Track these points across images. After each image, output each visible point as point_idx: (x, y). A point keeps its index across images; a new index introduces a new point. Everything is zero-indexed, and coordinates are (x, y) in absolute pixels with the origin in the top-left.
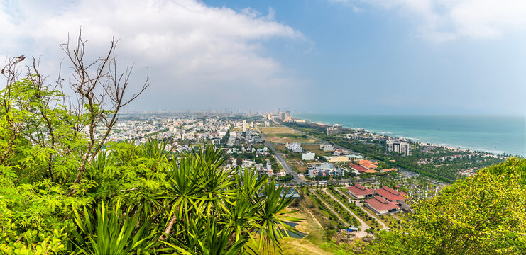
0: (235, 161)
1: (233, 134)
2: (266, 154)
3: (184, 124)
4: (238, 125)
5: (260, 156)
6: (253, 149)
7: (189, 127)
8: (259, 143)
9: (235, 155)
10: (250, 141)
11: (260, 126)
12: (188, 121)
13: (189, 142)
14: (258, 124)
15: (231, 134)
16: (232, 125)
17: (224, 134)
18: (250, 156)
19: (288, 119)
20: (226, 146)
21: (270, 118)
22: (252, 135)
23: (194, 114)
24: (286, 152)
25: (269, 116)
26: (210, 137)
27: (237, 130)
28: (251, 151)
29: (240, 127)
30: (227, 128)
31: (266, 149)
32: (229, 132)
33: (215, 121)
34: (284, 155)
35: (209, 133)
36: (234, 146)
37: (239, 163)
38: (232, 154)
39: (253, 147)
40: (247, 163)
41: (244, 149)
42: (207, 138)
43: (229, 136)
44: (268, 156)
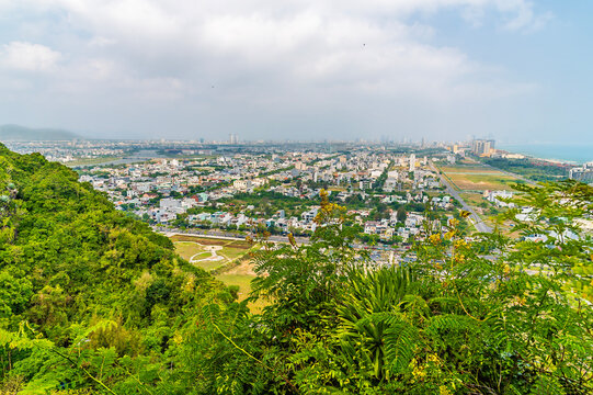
0: (394, 214)
1: (393, 174)
2: (447, 206)
3: (318, 160)
4: (402, 161)
5: (437, 209)
6: (425, 198)
7: (325, 163)
8: (435, 188)
9: (395, 206)
10: (420, 186)
11: (437, 162)
12: (324, 156)
13: (325, 185)
14: (435, 160)
15: (390, 174)
16: (392, 162)
17: (379, 174)
18: (420, 209)
19: (489, 152)
20: (380, 191)
21: (456, 152)
22: (425, 177)
23: (333, 145)
24: (484, 205)
25: (455, 147)
26: (357, 179)
27: (400, 169)
28: (421, 200)
29: (404, 165)
30: (384, 165)
31: (448, 198)
32: (386, 171)
33: (364, 155)
34: (480, 209)
35: (354, 172)
36: (393, 193)
37: (402, 217)
38: (389, 204)
39: (424, 194)
40: (414, 219)
41: (410, 198)
42: (352, 179)
43: (386, 177)
44: (450, 209)
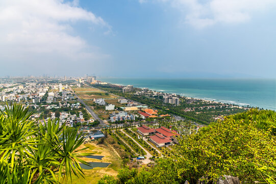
0: (53, 114)
1: (51, 94)
2: (79, 107)
3: (4, 88)
4: (55, 87)
5: (74, 109)
6: (69, 105)
7: (9, 90)
8: (73, 99)
9: (54, 110)
10: (65, 99)
11: (73, 87)
12: (8, 85)
13: (10, 103)
14: (71, 86)
15: (49, 94)
16: (50, 87)
17: (43, 94)
18: (66, 110)
19: (94, 82)
20: (45, 103)
21: (81, 82)
22: (67, 94)
23: (14, 79)
24: (94, 105)
25: (80, 80)
26: (31, 97)
27: (55, 91)
28: (67, 106)
29: (57, 89)
30: (46, 89)
31: (79, 104)
32: (47, 92)
33: (34, 84)
34: (93, 107)
35: (29, 94)
36: (52, 103)
37: (58, 115)
38: (50, 109)
39: (68, 103)
40: (64, 115)
41: (61, 105)
42: (28, 98)
43: (48, 96)
44: (80, 108)
